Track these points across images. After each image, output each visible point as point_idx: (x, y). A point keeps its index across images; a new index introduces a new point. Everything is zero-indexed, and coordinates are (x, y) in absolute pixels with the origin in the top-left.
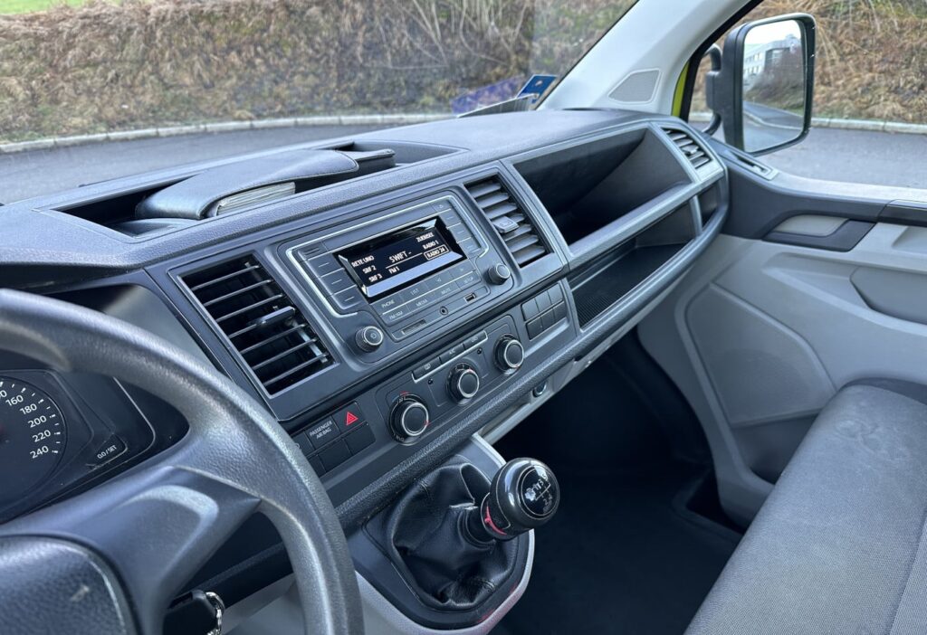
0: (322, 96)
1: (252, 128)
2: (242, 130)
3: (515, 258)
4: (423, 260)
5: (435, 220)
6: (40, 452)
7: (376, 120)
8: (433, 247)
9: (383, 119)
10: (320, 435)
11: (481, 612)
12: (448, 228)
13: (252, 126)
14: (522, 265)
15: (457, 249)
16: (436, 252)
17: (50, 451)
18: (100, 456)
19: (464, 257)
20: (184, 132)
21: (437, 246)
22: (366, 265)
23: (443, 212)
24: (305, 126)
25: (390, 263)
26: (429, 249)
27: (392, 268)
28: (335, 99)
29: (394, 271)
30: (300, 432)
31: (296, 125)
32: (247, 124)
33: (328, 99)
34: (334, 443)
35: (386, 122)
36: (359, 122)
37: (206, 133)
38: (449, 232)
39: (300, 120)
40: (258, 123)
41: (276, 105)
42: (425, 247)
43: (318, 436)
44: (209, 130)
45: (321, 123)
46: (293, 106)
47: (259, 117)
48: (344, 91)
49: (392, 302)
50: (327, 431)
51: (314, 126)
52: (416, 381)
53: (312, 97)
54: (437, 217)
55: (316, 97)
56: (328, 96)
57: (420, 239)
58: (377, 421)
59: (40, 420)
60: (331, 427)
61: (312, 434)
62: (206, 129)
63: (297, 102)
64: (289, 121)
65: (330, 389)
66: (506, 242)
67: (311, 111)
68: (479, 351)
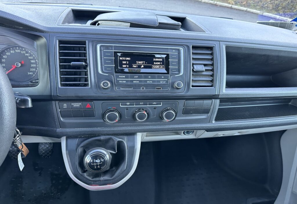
0: (262, 3)
1: (231, 8)
2: (228, 7)
3: (192, 82)
4: (150, 67)
5: (166, 55)
6: (30, 73)
7: (277, 17)
8: (158, 65)
9: (279, 18)
10: (75, 106)
11: (93, 183)
12: (169, 60)
13: (231, 6)
14: (193, 86)
15: (167, 69)
16: (158, 67)
17: (33, 74)
18: (33, 81)
19: (168, 73)
20: (209, 2)
21: (161, 64)
22: (125, 60)
23: (173, 53)
24: (249, 12)
25: (136, 63)
26: (156, 64)
27: (135, 65)
28: (266, 5)
29: (135, 67)
30: (69, 102)
31: (246, 11)
32: (230, 5)
33: (263, 5)
34: (80, 110)
35: (280, 19)
36: (269, 16)
37: (216, 5)
38: (169, 61)
39: (249, 9)
40: (234, 6)
41: (244, 2)
42: (155, 63)
43: (74, 106)
44: (217, 4)
45: (256, 13)
46: (250, 4)
47: (236, 4)
48: (271, 4)
49: (124, 77)
50: (78, 106)
51: (252, 13)
52: (121, 106)
53: (258, 2)
54: (168, 55)
55: (260, 2)
56: (265, 3)
57: (154, 60)
58: (98, 111)
59: (34, 65)
60: (80, 105)
61: (72, 104)
62: (216, 3)
63: (252, 3)
64: (245, 9)
65: (81, 94)
66: (192, 74)
67: (255, 7)
68: (155, 108)
